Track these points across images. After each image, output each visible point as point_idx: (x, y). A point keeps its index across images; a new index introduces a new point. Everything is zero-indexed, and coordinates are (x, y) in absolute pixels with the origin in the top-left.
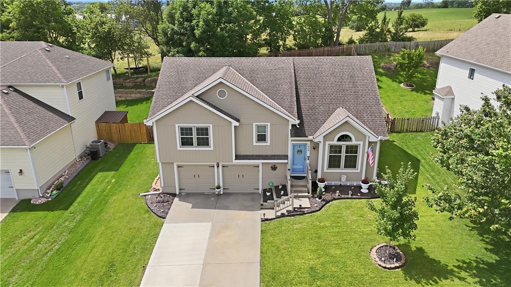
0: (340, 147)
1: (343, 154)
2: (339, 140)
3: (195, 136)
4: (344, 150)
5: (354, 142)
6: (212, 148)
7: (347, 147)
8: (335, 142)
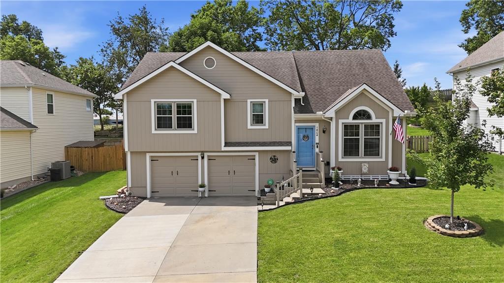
0: (357, 127)
1: (362, 137)
2: (355, 117)
3: (174, 116)
4: (362, 130)
5: (374, 120)
6: (195, 131)
7: (366, 126)
8: (350, 121)
